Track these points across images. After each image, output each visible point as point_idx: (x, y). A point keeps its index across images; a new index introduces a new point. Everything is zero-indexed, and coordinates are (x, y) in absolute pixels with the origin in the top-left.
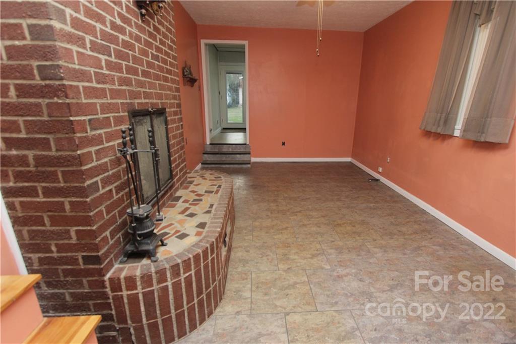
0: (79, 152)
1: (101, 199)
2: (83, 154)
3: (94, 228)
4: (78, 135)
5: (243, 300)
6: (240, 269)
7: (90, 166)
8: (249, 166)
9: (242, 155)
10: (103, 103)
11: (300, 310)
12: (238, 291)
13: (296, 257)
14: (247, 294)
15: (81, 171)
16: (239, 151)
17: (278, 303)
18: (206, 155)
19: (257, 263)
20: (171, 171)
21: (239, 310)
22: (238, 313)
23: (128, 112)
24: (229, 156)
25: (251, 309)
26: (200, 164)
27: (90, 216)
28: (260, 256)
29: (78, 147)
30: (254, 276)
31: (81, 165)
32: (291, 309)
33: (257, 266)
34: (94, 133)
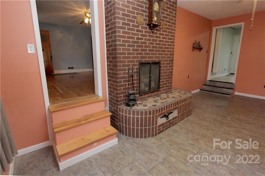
0: (118, 72)
1: (122, 86)
2: (119, 73)
3: (118, 92)
4: (118, 68)
5: (160, 141)
6: (170, 133)
7: (120, 76)
8: (229, 96)
9: (227, 89)
10: (128, 60)
11: (178, 158)
12: (162, 138)
13: (203, 143)
14: (164, 141)
15: (117, 77)
16: (227, 86)
17: (171, 150)
18: (204, 86)
19: (180, 134)
20: (159, 86)
21: (155, 143)
22: (154, 143)
23: (139, 63)
24: (218, 89)
25: (160, 145)
26: (199, 89)
27: (117, 89)
28: (185, 133)
29: (117, 71)
30: (173, 137)
31: (117, 75)
32: (175, 156)
33: (179, 135)
34: (123, 68)
